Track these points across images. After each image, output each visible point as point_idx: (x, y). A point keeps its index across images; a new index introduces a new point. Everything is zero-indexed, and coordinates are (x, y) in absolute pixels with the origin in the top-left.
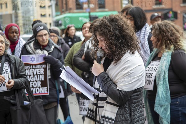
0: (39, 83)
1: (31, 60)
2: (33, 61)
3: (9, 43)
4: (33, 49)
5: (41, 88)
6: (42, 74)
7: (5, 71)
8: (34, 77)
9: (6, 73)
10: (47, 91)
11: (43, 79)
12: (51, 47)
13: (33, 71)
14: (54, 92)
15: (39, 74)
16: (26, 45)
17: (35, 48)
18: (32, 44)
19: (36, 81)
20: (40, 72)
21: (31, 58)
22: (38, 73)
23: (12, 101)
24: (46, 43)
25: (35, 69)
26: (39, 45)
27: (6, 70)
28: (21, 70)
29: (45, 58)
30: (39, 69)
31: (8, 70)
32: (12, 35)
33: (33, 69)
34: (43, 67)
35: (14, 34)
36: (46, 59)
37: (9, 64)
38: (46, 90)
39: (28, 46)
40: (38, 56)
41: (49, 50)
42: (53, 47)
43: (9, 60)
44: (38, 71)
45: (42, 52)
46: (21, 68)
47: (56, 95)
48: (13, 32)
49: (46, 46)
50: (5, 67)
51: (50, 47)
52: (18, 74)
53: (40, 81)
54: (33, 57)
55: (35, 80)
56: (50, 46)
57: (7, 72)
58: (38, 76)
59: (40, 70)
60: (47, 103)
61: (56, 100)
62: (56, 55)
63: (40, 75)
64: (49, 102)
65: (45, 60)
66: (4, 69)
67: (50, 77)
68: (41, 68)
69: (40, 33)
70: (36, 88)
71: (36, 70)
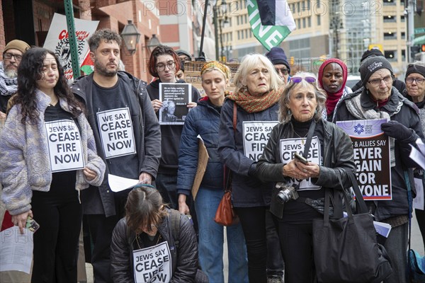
0: (371, 176)
1: (356, 131)
2: (359, 133)
3: (324, 96)
4: (360, 108)
5: (375, 187)
6: (378, 159)
7: (311, 153)
8: (361, 164)
9: (314, 157)
10: (389, 192)
11: (380, 169)
12: (397, 104)
13: (359, 152)
14: (403, 196)
15: (372, 157)
16: (346, 101)
17: (365, 106)
18: (357, 99)
19: (365, 171)
20: (373, 155)
21: (356, 127)
22: (370, 157)
23: (320, 209)
24: (387, 96)
25: (363, 148)
26: (372, 101)
27: (313, 151)
28: (343, 153)
29: (384, 127)
30: (372, 149)
31: (317, 152)
32: (328, 79)
33: (358, 148)
34: (379, 145)
35: (332, 78)
36: (388, 129)
37: (320, 140)
38: (385, 190)
39: (349, 103)
40: (370, 123)
41: (392, 110)
42: (401, 104)
43: (322, 131)
44: (370, 153)
45: (379, 114)
46: (342, 149)
47: (406, 201)
48: (331, 75)
49: (386, 102)
50: (312, 146)
51: (395, 105)
52: (336, 161)
53: (373, 172)
54: (359, 125)
55: (362, 170)
56: (395, 103)
57: (315, 155)
58: (371, 162)
59: (373, 151)
60: (387, 216)
61: (406, 213)
62: (407, 121)
63: (373, 160)
64: (391, 214)
65: (385, 131)
66: (310, 149)
67: (394, 165)
68: (376, 146)
69: (375, 76)
70: (365, 185)
71: (365, 149)
